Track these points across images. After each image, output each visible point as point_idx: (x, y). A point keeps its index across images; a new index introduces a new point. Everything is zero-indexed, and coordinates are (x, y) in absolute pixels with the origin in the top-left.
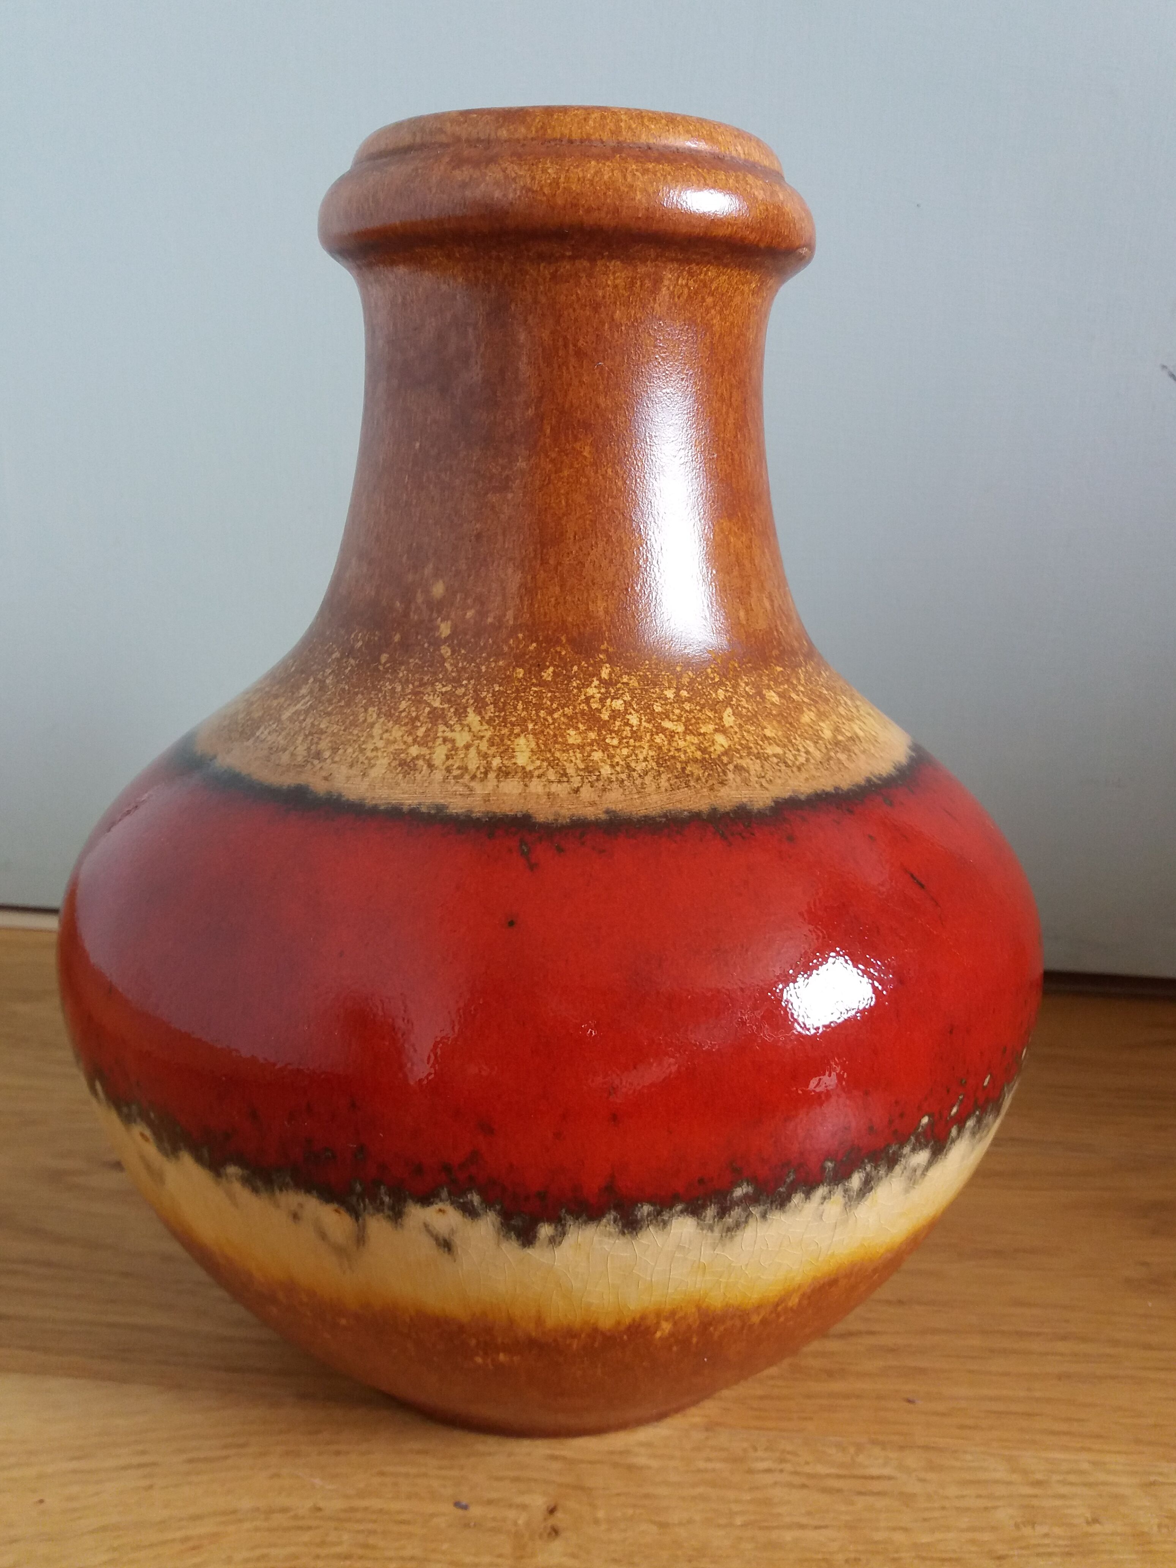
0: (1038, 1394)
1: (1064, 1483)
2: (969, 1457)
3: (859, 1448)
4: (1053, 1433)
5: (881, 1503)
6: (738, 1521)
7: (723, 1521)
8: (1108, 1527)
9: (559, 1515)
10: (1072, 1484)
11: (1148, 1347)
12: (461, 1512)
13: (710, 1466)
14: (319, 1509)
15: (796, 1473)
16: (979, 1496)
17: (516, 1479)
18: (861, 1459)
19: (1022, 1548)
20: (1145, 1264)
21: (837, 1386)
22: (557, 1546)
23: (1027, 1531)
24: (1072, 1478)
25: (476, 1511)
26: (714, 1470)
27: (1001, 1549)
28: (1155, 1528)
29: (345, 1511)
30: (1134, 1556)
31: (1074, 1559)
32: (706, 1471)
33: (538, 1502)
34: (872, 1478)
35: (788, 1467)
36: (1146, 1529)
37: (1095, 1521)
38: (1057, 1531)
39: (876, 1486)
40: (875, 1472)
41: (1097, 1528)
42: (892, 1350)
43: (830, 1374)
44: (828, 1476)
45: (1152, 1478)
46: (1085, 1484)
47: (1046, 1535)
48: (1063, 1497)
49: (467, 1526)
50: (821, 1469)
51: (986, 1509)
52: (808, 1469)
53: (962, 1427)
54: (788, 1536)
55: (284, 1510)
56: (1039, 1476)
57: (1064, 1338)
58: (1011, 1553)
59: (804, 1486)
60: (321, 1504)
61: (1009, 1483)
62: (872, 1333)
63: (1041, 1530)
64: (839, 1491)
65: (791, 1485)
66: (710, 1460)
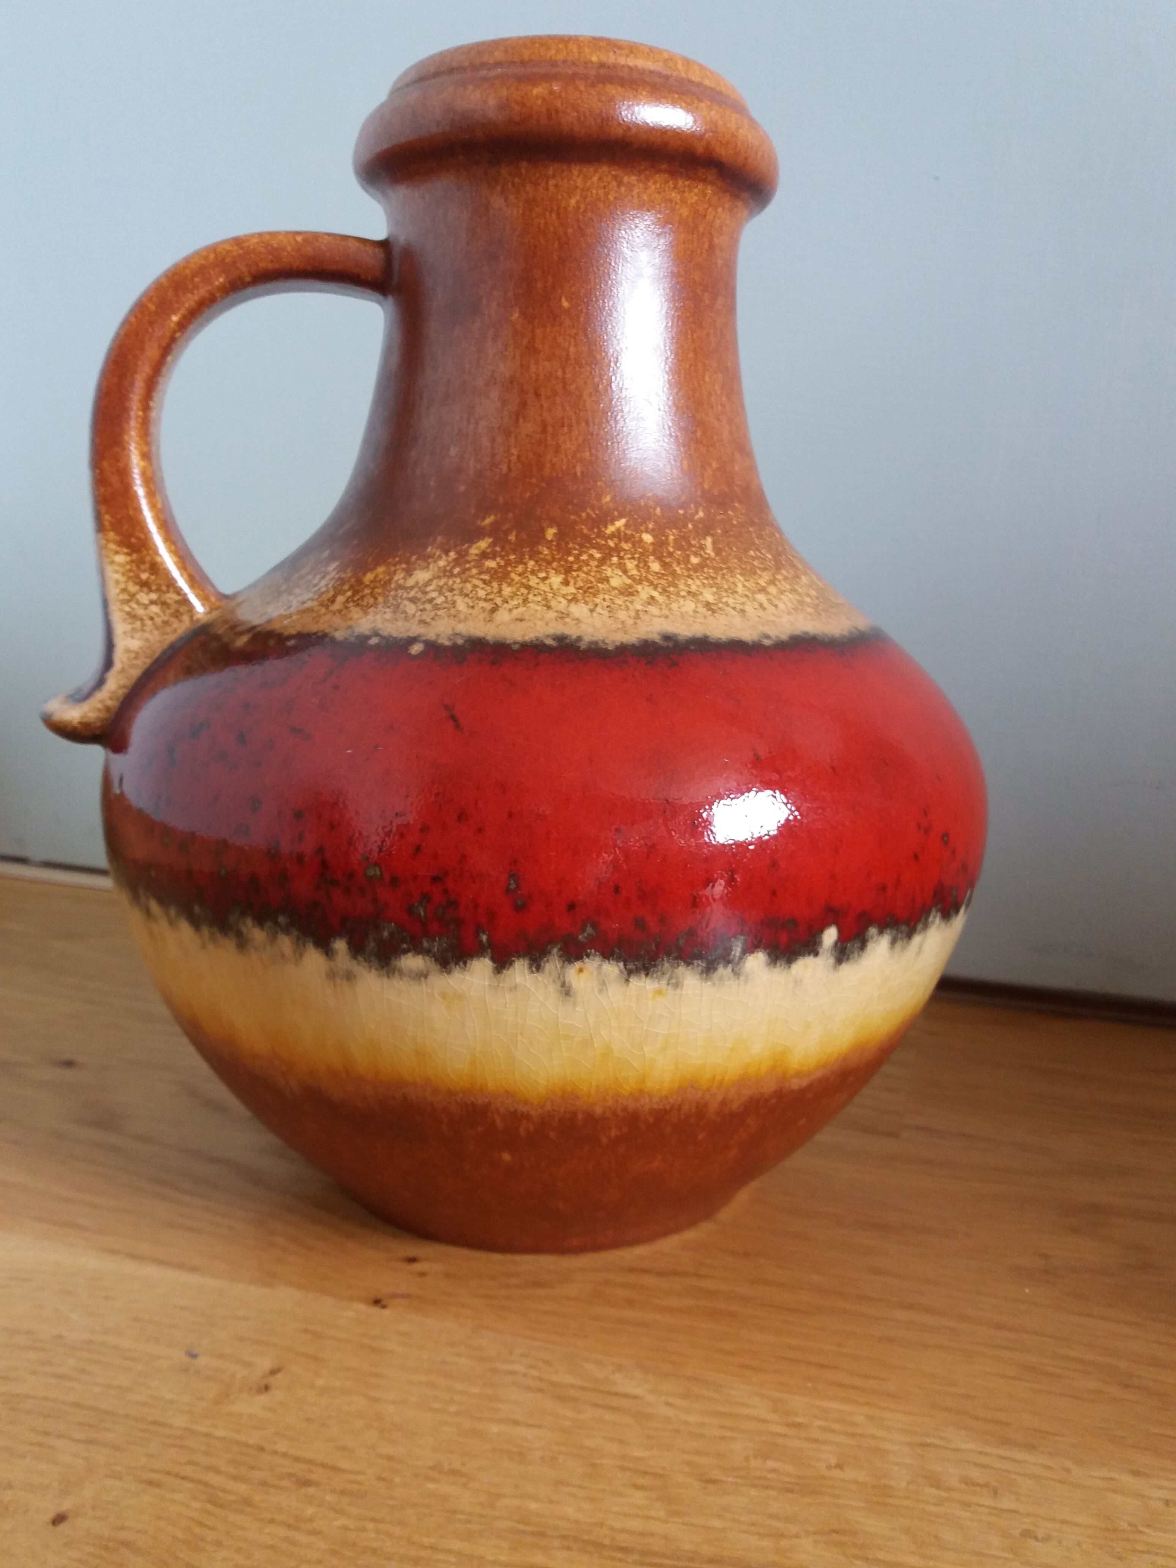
0: (846, 1350)
1: (823, 1429)
2: (734, 1393)
3: (620, 1368)
4: (840, 1385)
5: (608, 1416)
6: (453, 1408)
7: (436, 1405)
8: (849, 1474)
9: (279, 1376)
10: (833, 1431)
11: (1000, 1327)
12: (186, 1359)
13: (455, 1360)
14: (61, 1337)
15: (540, 1379)
16: (722, 1427)
17: (259, 1342)
18: (617, 1377)
19: (737, 1477)
20: (1045, 1256)
22: (261, 1399)
23: (754, 1463)
24: (836, 1426)
25: (202, 1361)
26: (457, 1364)
27: (716, 1474)
28: (904, 1484)
29: (86, 1342)
30: (862, 1505)
31: (791, 1496)
32: (448, 1363)
33: (265, 1363)
34: (616, 1394)
35: (534, 1373)
36: (893, 1483)
37: (840, 1466)
38: (789, 1468)
39: (616, 1402)
40: (622, 1390)
41: (837, 1473)
43: (631, 1303)
44: (572, 1386)
45: (929, 1440)
46: (846, 1434)
47: (774, 1471)
48: (816, 1441)
49: (186, 1370)
50: (569, 1379)
51: (723, 1438)
52: (555, 1378)
53: (744, 1367)
54: (495, 1429)
55: (29, 1333)
56: (799, 1420)
57: (911, 1307)
58: (725, 1479)
59: (540, 1390)
60: (66, 1334)
61: (765, 1421)
63: (771, 1464)
64: (575, 1400)
65: (528, 1388)
66: (458, 1355)
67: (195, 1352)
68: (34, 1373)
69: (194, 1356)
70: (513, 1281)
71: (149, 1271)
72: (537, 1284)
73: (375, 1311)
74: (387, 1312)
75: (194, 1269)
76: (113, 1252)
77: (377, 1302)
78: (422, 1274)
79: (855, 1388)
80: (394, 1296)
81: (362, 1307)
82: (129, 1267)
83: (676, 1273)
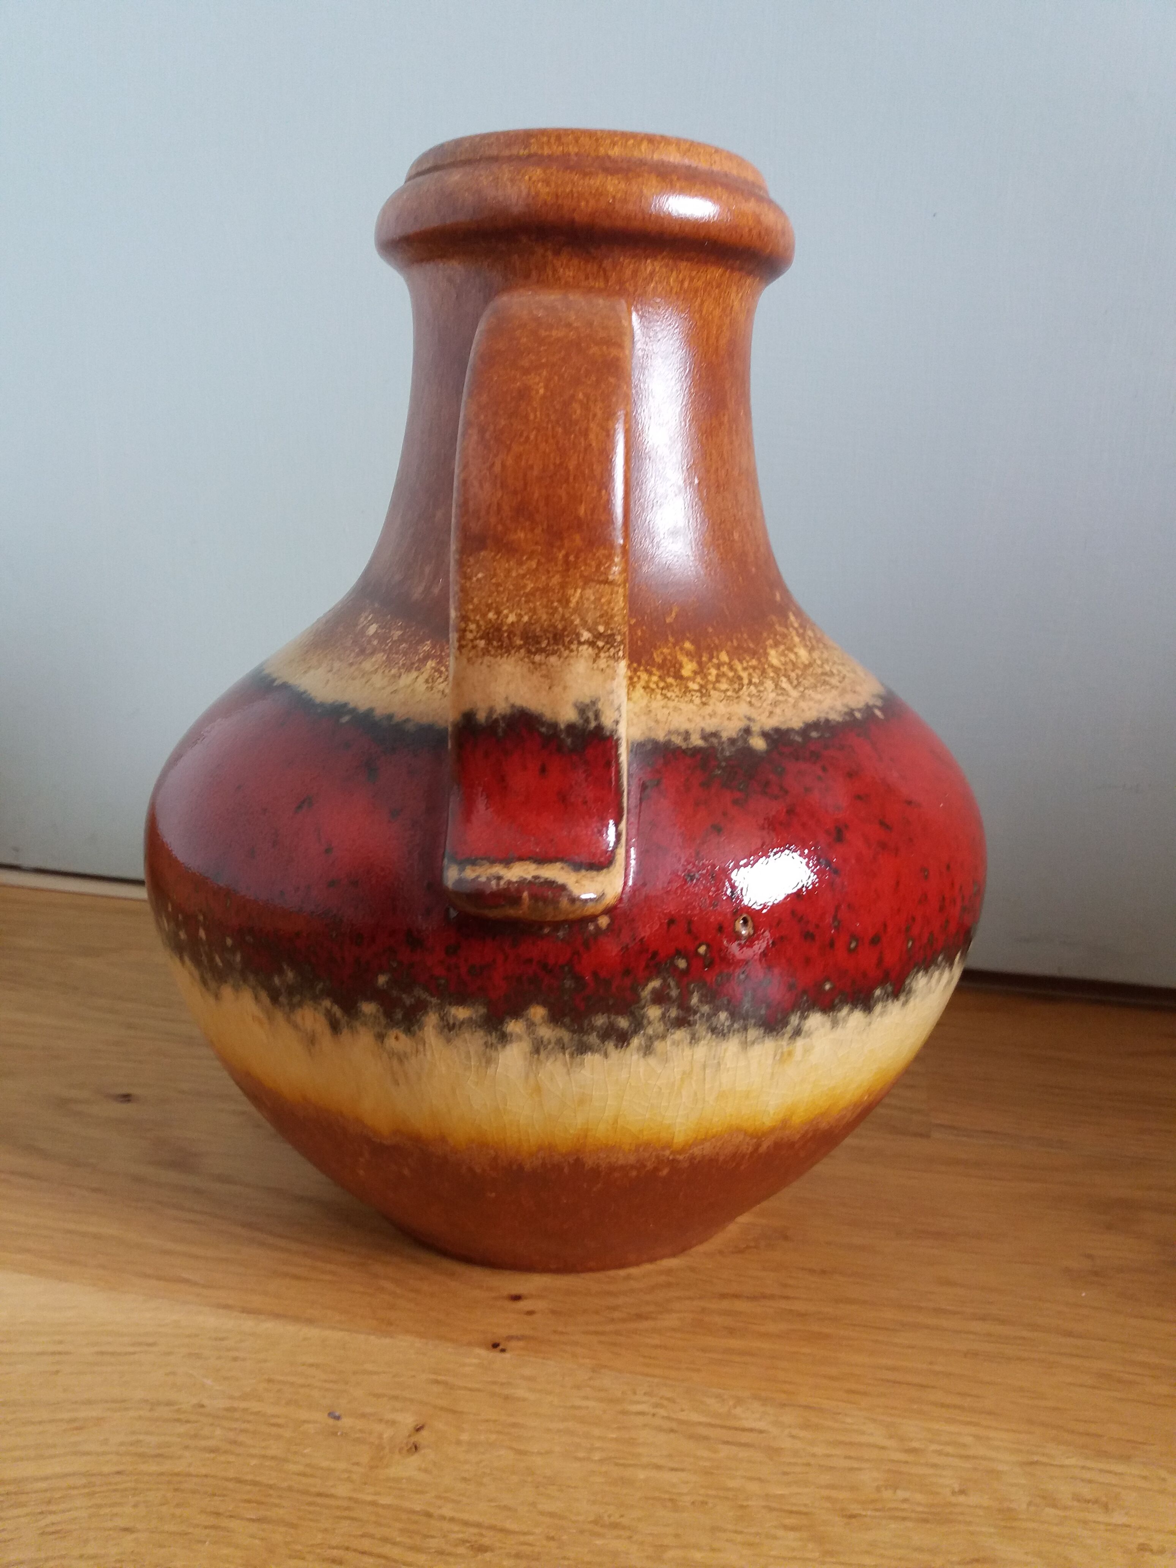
0: (937, 1368)
1: (940, 1453)
2: (849, 1420)
3: (739, 1401)
4: (943, 1405)
5: (743, 1453)
6: (597, 1456)
7: (581, 1455)
8: (973, 1499)
9: (424, 1433)
10: (947, 1455)
11: (1069, 1334)
12: (331, 1422)
13: (584, 1403)
14: (203, 1406)
15: (668, 1418)
16: (846, 1457)
17: (395, 1398)
18: (738, 1411)
19: (876, 1510)
20: (1089, 1257)
21: (734, 1343)
22: (414, 1460)
23: (887, 1494)
24: (950, 1449)
25: (347, 1422)
26: (587, 1408)
27: (855, 1508)
28: (1024, 1506)
29: (228, 1410)
30: (992, 1530)
31: (928, 1526)
32: (579, 1408)
33: (408, 1420)
34: (744, 1430)
35: (662, 1412)
36: (1014, 1505)
37: (962, 1492)
38: (919, 1497)
39: (745, 1438)
40: (747, 1424)
41: (961, 1499)
42: (802, 1316)
43: (731, 1332)
44: (700, 1423)
45: (1036, 1458)
46: (961, 1457)
47: (905, 1500)
48: (934, 1466)
49: (335, 1434)
50: (695, 1417)
51: (851, 1469)
52: (682, 1416)
53: (850, 1392)
54: (642, 1475)
55: (169, 1403)
56: (915, 1444)
57: (984, 1318)
58: (864, 1513)
59: (672, 1431)
60: (206, 1402)
61: (883, 1448)
62: (787, 1298)
63: (901, 1494)
64: (706, 1438)
65: (660, 1429)
66: (586, 1398)
67: (337, 1414)
68: (187, 1447)
69: (338, 1418)
70: (616, 1315)
71: (269, 1326)
72: (640, 1317)
73: (495, 1355)
74: (507, 1355)
75: (310, 1321)
76: (227, 1307)
77: (495, 1346)
78: (530, 1313)
79: (955, 1407)
80: (510, 1338)
81: (482, 1352)
82: (248, 1324)
83: (764, 1297)
